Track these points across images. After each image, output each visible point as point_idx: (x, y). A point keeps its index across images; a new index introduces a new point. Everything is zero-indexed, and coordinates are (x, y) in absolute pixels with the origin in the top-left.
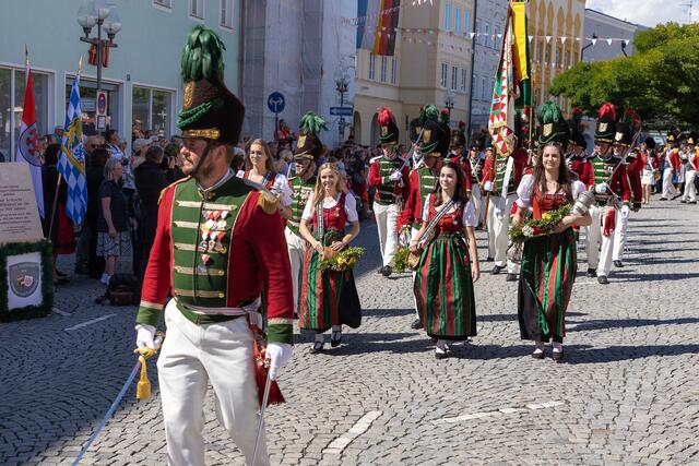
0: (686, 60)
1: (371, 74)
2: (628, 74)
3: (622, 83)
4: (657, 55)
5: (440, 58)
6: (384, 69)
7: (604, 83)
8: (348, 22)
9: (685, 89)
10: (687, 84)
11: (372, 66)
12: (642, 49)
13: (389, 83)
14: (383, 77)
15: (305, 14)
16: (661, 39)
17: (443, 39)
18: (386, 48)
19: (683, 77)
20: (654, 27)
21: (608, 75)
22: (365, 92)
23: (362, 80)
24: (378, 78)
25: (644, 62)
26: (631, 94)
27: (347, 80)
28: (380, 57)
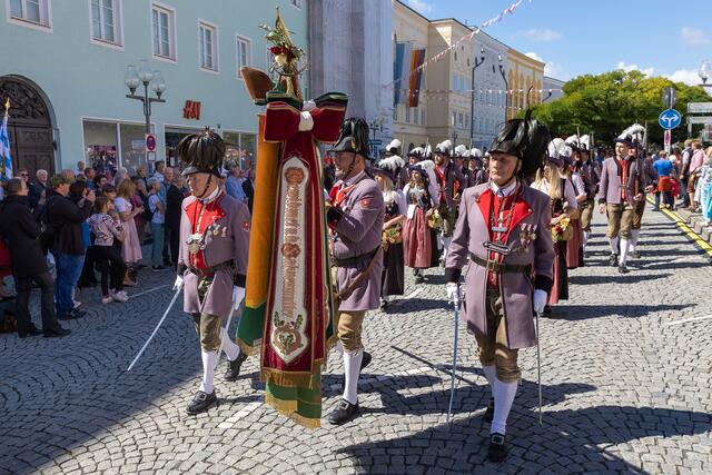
0: (597, 98)
1: (408, 119)
2: (558, 110)
3: (555, 115)
4: (578, 96)
5: (451, 108)
6: (416, 116)
7: (544, 116)
8: (385, 87)
9: (598, 118)
10: (598, 114)
11: (408, 115)
12: (568, 93)
13: (420, 123)
14: (416, 121)
15: (354, 83)
16: (580, 85)
17: (452, 96)
18: (414, 102)
19: (596, 110)
20: (576, 78)
21: (546, 112)
22: (403, 131)
23: (402, 124)
24: (412, 122)
25: (569, 102)
26: (562, 123)
27: (378, 122)
28: (413, 108)
